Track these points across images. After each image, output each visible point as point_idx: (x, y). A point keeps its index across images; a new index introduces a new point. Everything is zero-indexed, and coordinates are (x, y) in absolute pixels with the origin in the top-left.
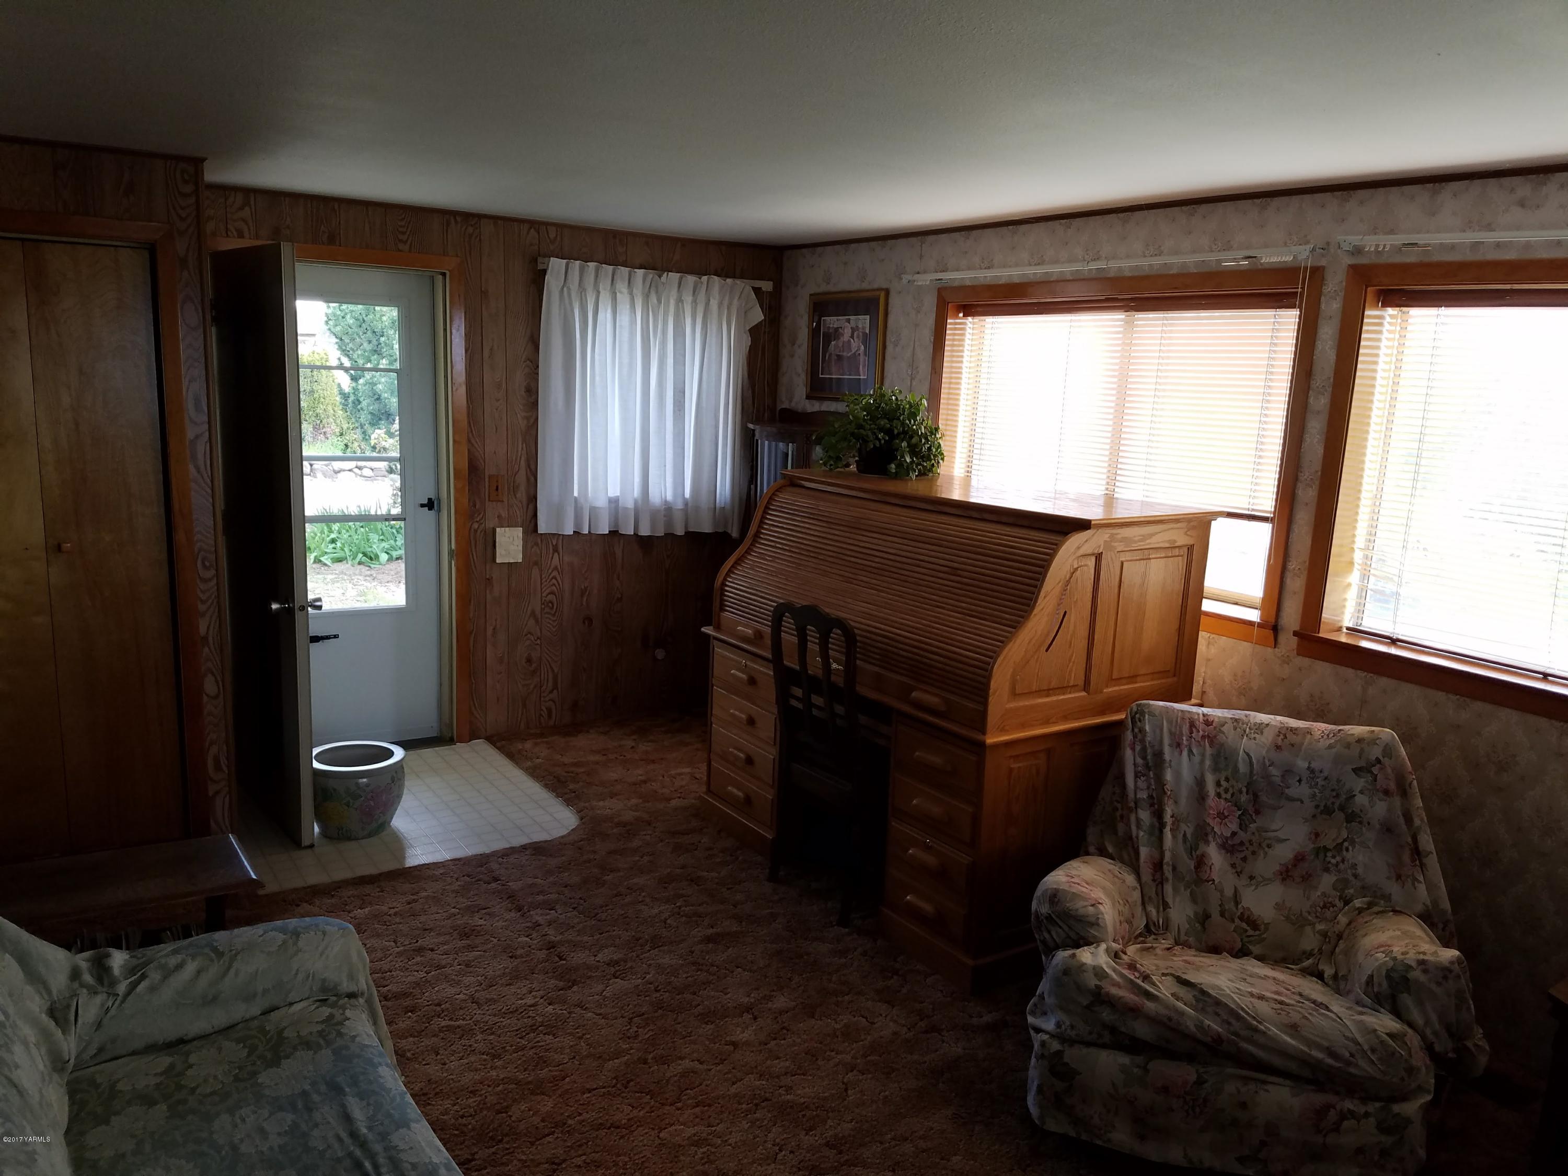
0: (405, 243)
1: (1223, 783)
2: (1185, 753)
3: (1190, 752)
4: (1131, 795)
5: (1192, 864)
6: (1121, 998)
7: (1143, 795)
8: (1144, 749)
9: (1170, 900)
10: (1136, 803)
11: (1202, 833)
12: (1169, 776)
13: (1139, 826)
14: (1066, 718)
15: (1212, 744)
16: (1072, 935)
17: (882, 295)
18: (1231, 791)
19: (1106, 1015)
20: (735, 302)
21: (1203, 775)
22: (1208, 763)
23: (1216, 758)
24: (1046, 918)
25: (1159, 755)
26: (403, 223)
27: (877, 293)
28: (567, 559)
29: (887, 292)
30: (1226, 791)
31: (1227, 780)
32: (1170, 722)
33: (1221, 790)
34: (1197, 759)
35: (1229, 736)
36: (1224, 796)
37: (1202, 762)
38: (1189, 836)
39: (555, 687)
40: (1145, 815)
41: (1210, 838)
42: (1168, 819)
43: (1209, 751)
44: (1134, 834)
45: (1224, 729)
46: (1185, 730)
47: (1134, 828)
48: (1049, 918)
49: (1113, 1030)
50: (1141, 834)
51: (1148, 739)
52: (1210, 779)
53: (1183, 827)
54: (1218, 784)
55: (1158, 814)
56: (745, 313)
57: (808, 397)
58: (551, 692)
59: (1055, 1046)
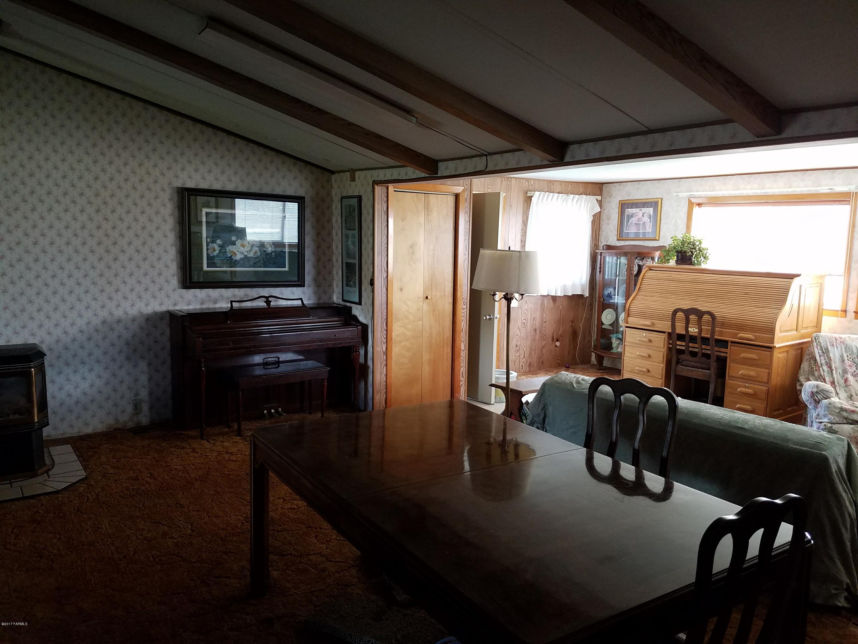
0: (490, 189)
1: (849, 356)
2: (835, 347)
3: (837, 347)
4: (819, 362)
5: (843, 382)
6: (849, 409)
7: (823, 362)
8: (821, 347)
9: (839, 392)
10: (821, 365)
11: (845, 371)
12: (831, 355)
13: (824, 371)
14: (792, 340)
15: (843, 344)
16: (825, 396)
17: (660, 200)
18: (852, 358)
19: (845, 414)
20: (589, 204)
21: (842, 354)
22: (843, 350)
23: (846, 348)
24: (816, 392)
25: (827, 349)
26: (489, 182)
27: (657, 200)
28: (530, 305)
29: (662, 199)
30: (850, 358)
31: (850, 355)
32: (829, 339)
33: (849, 358)
34: (839, 349)
35: (849, 342)
36: (850, 360)
37: (841, 349)
38: (841, 373)
39: (524, 357)
40: (825, 368)
41: (848, 372)
42: (833, 368)
43: (843, 346)
44: (822, 374)
45: (846, 339)
46: (834, 340)
47: (822, 372)
48: (817, 392)
49: (846, 419)
50: (825, 373)
51: (822, 344)
52: (845, 355)
53: (839, 370)
54: (848, 356)
55: (830, 367)
56: (592, 209)
57: (618, 240)
58: (523, 359)
59: (829, 425)
